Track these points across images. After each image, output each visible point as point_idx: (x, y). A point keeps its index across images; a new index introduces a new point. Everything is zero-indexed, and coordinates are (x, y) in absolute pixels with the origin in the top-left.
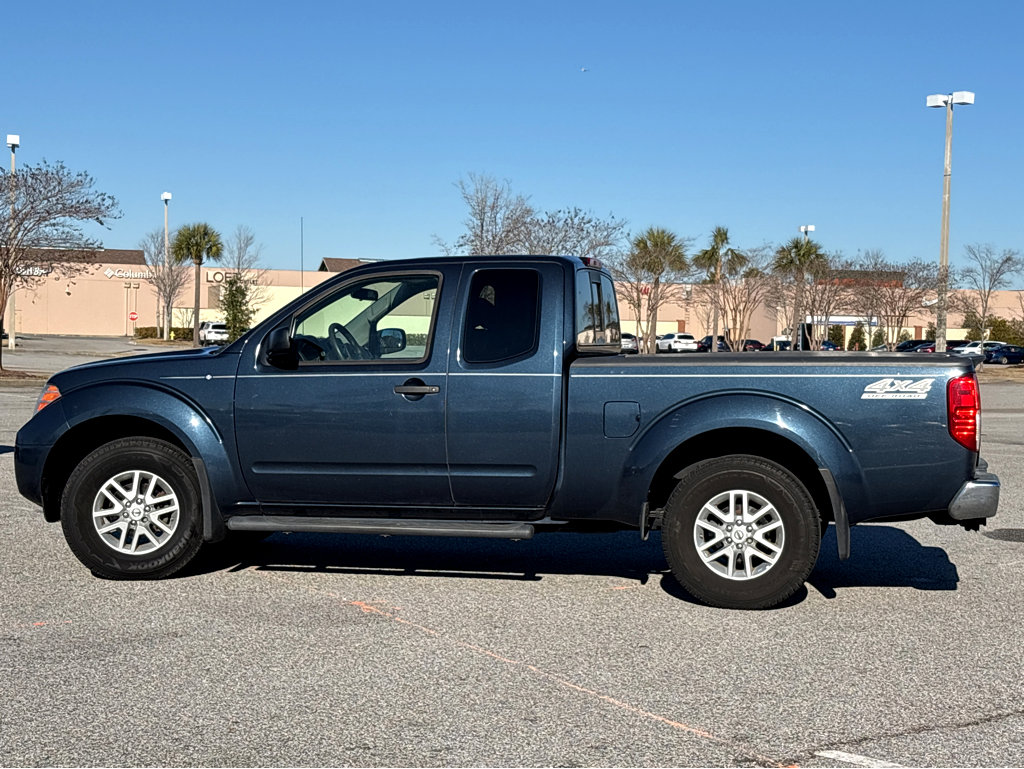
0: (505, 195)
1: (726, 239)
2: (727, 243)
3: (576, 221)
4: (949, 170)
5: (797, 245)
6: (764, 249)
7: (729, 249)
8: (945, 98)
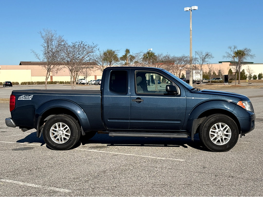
0: (55, 36)
1: (129, 52)
2: (129, 53)
3: (82, 45)
4: (191, 29)
5: (148, 53)
6: (140, 53)
7: (130, 55)
8: (189, 8)
